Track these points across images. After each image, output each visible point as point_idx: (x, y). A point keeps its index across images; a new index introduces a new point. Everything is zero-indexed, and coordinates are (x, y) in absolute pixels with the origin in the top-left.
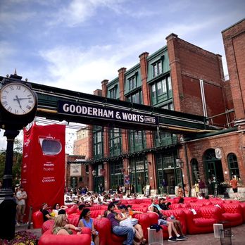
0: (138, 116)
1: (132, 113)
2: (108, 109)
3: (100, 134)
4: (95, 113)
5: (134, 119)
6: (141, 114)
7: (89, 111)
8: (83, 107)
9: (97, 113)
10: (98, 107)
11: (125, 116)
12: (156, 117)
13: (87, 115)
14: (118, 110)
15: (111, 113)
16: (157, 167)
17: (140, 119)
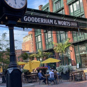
0: (67, 22)
1: (64, 21)
2: (49, 18)
3: (39, 37)
4: (42, 21)
5: (65, 24)
6: (68, 21)
7: (39, 20)
8: (35, 18)
9: (44, 21)
10: (43, 18)
11: (60, 23)
12: (77, 23)
13: (38, 22)
14: (55, 19)
15: (51, 21)
16: (75, 53)
17: (68, 24)
